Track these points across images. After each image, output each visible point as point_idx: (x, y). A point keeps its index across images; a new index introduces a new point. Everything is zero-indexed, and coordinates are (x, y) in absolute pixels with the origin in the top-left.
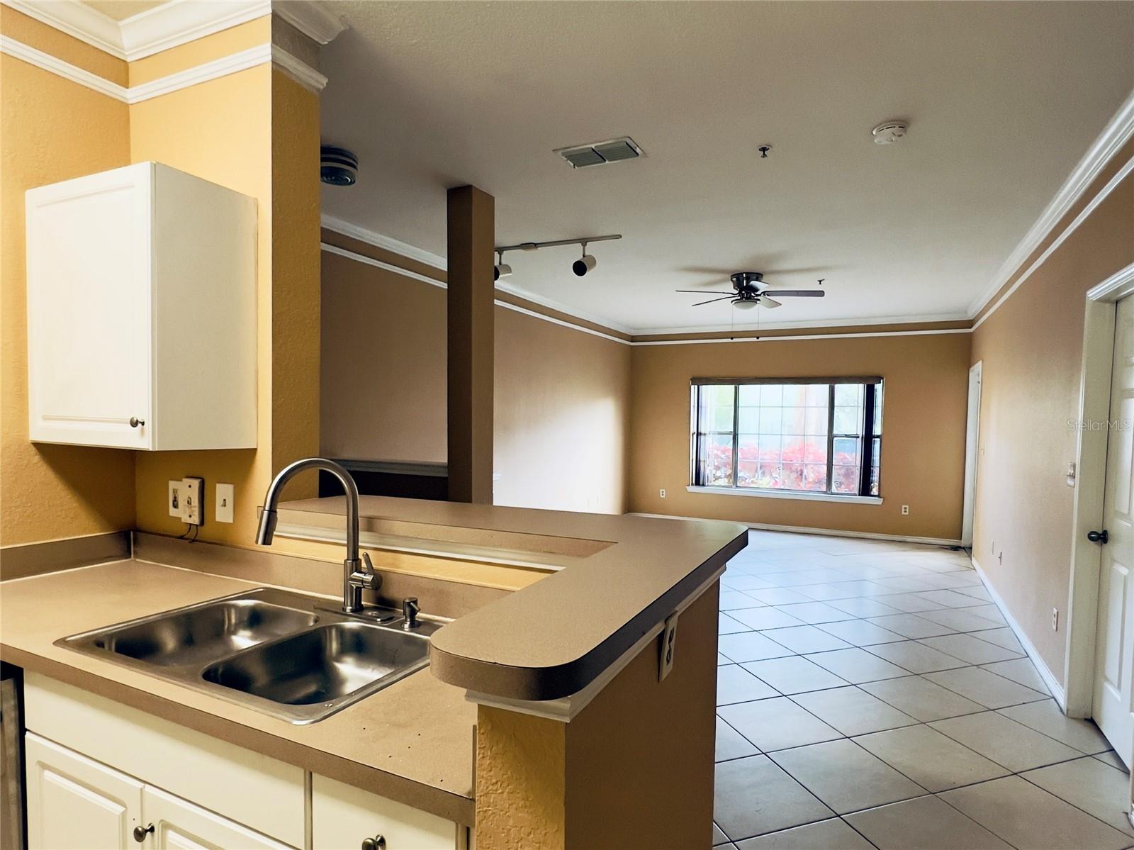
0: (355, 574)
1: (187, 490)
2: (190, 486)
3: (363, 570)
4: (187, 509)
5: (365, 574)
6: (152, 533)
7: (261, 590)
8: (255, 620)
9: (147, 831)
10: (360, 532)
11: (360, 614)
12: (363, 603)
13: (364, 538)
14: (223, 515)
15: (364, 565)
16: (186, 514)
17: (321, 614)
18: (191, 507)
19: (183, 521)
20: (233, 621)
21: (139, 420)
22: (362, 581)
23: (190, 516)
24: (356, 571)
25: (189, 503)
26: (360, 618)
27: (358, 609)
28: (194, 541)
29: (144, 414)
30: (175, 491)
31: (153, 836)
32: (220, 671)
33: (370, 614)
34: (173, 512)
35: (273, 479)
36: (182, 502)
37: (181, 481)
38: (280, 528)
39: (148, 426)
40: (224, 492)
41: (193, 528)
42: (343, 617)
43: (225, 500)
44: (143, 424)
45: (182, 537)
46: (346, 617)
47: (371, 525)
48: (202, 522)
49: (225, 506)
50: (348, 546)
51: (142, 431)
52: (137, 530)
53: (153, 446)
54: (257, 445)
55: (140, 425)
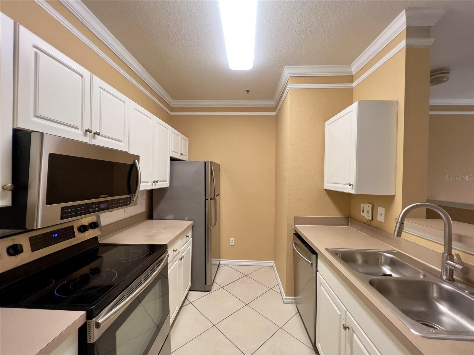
0: (449, 261)
1: (367, 208)
2: (368, 206)
3: (454, 261)
4: (367, 214)
5: (456, 264)
6: (355, 220)
7: (396, 251)
8: (392, 263)
9: (347, 328)
10: (453, 241)
11: (453, 283)
12: (454, 277)
13: (455, 244)
14: (380, 218)
15: (455, 258)
16: (367, 215)
17: (427, 274)
18: (368, 214)
19: (365, 218)
20: (383, 261)
21: (352, 184)
22: (455, 267)
23: (368, 217)
24: (450, 260)
25: (368, 212)
26: (453, 285)
27: (451, 280)
28: (369, 225)
29: (353, 182)
30: (363, 207)
31: (349, 330)
32: (376, 282)
33: (459, 285)
34: (362, 214)
35: (402, 210)
36: (365, 211)
37: (365, 204)
38: (405, 229)
39: (354, 186)
40: (381, 210)
41: (369, 221)
42: (441, 280)
43: (381, 213)
44: (353, 185)
45: (365, 223)
46: (442, 281)
47: (461, 239)
48: (372, 220)
49: (381, 215)
50: (445, 245)
51: (353, 188)
52: (351, 218)
53: (356, 193)
54: (395, 194)
55: (352, 185)
